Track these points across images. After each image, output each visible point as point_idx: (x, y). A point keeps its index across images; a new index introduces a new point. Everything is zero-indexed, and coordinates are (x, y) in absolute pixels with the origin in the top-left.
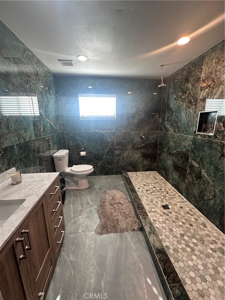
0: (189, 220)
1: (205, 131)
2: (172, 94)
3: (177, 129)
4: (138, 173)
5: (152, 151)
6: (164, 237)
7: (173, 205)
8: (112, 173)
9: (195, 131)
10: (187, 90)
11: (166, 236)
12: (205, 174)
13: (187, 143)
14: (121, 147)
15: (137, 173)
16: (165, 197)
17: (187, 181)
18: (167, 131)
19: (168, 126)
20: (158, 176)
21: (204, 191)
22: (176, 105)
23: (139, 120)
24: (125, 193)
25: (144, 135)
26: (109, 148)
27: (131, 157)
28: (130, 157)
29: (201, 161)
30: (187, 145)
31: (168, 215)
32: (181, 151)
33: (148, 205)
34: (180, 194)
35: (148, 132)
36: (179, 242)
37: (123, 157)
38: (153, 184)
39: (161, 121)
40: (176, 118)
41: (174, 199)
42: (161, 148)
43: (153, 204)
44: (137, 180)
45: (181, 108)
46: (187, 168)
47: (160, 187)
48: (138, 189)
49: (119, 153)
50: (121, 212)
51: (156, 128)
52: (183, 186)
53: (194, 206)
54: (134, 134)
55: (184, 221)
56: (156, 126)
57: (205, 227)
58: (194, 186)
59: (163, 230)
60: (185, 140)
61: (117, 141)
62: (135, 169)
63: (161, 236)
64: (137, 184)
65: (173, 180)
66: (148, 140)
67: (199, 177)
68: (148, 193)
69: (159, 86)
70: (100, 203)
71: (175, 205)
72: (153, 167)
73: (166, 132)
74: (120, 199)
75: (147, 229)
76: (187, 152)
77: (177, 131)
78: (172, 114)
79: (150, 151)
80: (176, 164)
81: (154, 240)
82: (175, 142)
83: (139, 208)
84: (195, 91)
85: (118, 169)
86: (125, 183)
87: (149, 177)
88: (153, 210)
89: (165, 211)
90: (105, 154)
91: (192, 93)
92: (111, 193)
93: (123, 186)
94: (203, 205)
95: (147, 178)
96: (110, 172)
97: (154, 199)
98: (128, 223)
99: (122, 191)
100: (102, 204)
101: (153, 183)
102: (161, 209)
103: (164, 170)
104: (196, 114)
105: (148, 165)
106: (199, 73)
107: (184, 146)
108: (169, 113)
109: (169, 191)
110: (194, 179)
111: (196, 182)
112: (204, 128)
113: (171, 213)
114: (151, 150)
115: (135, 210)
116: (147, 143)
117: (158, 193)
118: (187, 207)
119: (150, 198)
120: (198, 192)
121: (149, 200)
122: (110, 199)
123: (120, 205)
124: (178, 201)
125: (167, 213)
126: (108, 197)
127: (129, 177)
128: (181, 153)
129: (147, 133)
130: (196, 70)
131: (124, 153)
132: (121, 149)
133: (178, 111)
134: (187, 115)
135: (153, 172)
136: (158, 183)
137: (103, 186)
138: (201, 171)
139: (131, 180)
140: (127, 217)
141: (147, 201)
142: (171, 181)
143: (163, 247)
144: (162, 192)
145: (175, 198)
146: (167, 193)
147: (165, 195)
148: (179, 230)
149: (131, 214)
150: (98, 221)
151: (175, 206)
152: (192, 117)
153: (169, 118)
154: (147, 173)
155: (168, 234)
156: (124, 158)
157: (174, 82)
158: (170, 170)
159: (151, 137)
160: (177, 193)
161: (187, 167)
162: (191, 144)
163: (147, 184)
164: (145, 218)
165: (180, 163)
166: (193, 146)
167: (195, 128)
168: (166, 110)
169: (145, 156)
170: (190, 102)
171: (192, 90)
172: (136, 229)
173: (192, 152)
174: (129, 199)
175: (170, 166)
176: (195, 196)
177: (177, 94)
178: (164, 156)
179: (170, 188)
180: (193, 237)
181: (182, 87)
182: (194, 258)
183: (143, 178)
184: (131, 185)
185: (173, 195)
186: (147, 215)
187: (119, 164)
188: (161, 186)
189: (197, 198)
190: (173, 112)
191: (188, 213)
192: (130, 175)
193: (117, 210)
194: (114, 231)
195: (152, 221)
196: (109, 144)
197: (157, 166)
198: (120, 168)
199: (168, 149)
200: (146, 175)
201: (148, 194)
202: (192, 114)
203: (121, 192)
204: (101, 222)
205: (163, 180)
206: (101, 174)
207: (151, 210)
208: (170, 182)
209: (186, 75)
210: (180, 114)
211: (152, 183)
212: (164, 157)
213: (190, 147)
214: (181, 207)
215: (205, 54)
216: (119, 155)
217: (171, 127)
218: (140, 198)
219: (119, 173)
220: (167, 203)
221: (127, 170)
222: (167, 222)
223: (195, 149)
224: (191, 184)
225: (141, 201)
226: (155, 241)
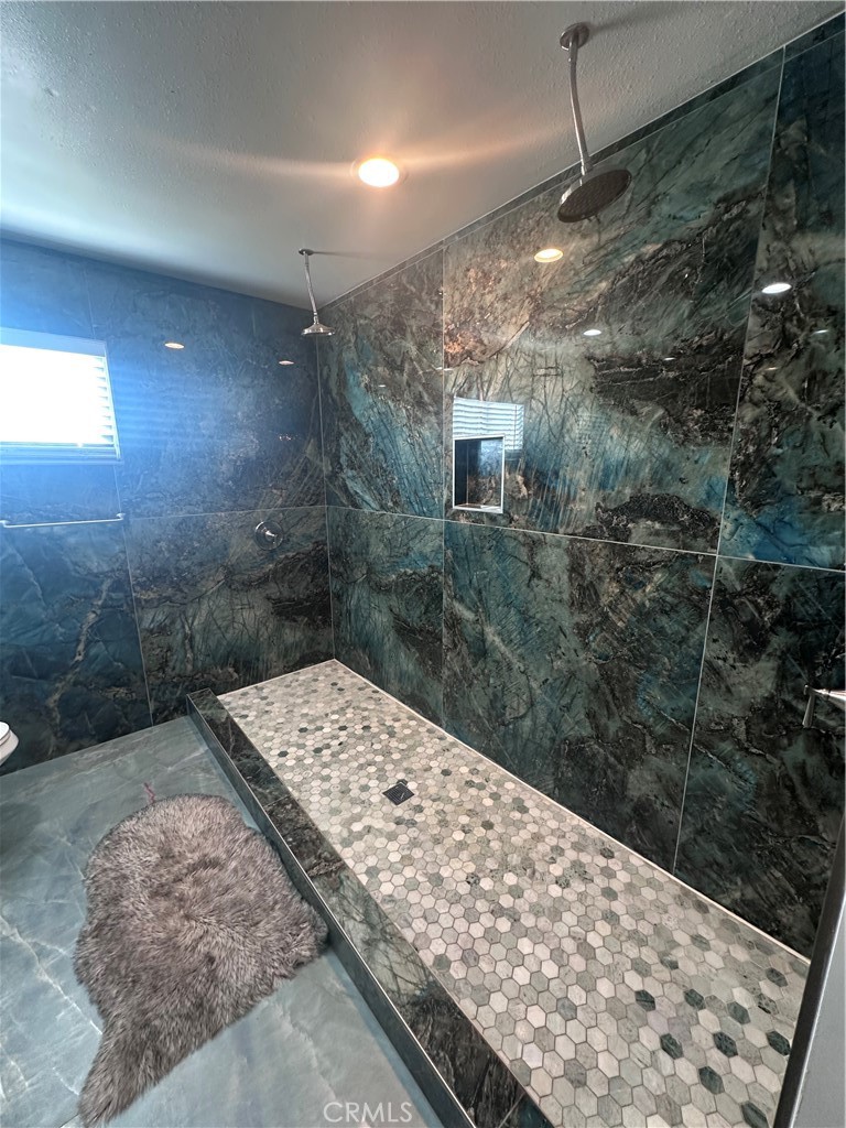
0: (478, 809)
1: (475, 500)
2: (355, 368)
3: (389, 497)
4: (268, 686)
5: (311, 587)
6: (419, 925)
7: (419, 773)
8: (135, 721)
9: (449, 501)
10: (402, 362)
11: (426, 919)
12: (497, 640)
13: (430, 545)
14: (170, 591)
15: (262, 689)
16: (387, 752)
17: (447, 672)
18: (355, 505)
19: (356, 487)
20: (347, 677)
21: (500, 694)
22: (375, 410)
23: (238, 463)
24: (224, 800)
25: (268, 525)
26: (103, 607)
27: (227, 627)
28: (219, 628)
29: (481, 600)
30: (429, 550)
31: (413, 823)
32: (414, 573)
33: (335, 812)
34: (430, 724)
35: (283, 512)
36: (471, 916)
37: (185, 637)
38: (335, 717)
39: (326, 468)
40: (382, 457)
41: (419, 750)
42: (341, 569)
43: (354, 802)
44: (270, 720)
45: (394, 423)
46: (441, 630)
47: (364, 718)
48: (282, 760)
49: (160, 617)
50: (218, 911)
51: (313, 495)
52: (437, 694)
53: (479, 751)
54: (223, 527)
55: (464, 820)
56: (313, 488)
57: (524, 810)
58: (470, 686)
59: (413, 897)
60: (422, 534)
61: (141, 566)
62: (249, 670)
63: (410, 925)
64: (273, 738)
65: (400, 681)
66: (288, 546)
67: (481, 651)
68: (324, 759)
69: (306, 331)
70: (90, 911)
71: (426, 770)
72: (322, 648)
73: (351, 508)
74: (201, 840)
75: (355, 932)
76: (434, 575)
77: (390, 504)
78: (366, 442)
79: (303, 587)
80: (405, 622)
81: (391, 969)
82: (389, 544)
83: (303, 849)
84: (430, 366)
85: (168, 695)
86: (215, 751)
87: (315, 691)
88: (357, 827)
89: (400, 811)
90: (83, 638)
91: (421, 372)
92: (150, 831)
93: (206, 770)
94: (504, 743)
95: (306, 698)
96: (124, 721)
97: (351, 779)
98: (265, 947)
99: (206, 797)
100: (100, 914)
101: (333, 713)
102: (384, 809)
103: (364, 652)
104: (442, 443)
105: (304, 644)
106: (433, 307)
107: (421, 553)
108: (352, 436)
109: (397, 724)
110: (468, 661)
111: (474, 671)
112: (471, 491)
113: (419, 809)
114: (304, 584)
115: (285, 862)
116: (287, 557)
117: (361, 748)
118: (461, 762)
119: (335, 781)
120: (486, 702)
121: (335, 791)
122: (145, 865)
123: (211, 871)
124: (432, 752)
125: (407, 817)
126: (135, 860)
127: (229, 717)
128: (416, 582)
129: (281, 515)
130: (423, 294)
131: (190, 612)
132: (169, 599)
133: (385, 433)
134: (417, 447)
135: (326, 666)
136: (354, 704)
137: (94, 807)
138: (482, 633)
139: (241, 726)
140: (257, 919)
141: (326, 800)
142: (395, 686)
143: (431, 978)
144: (375, 735)
145: (420, 745)
146: (392, 734)
147: (387, 746)
148: (459, 865)
149: (269, 893)
150: (93, 1031)
151: (426, 775)
152: (433, 453)
153: (356, 457)
154: (302, 678)
155: (428, 902)
156: (192, 639)
157: (355, 327)
158: (387, 647)
159: (299, 531)
160: (420, 724)
161: (439, 625)
162: (440, 547)
163: (310, 722)
164: (336, 888)
165: (415, 617)
166: (449, 552)
167: (445, 492)
168: (342, 429)
169: (285, 611)
170: (419, 403)
171: (420, 362)
172: (308, 953)
173: (448, 572)
174: (250, 822)
175: (385, 630)
176: (479, 716)
177: (371, 371)
178: (358, 596)
179: (394, 714)
180: (505, 866)
181: (384, 348)
182: (525, 945)
183: (291, 700)
184: (249, 752)
185: (412, 735)
186: (344, 867)
187: (168, 670)
188: (366, 713)
189: (484, 724)
190: (368, 435)
191: (470, 784)
192: (233, 705)
193: (197, 910)
194: (200, 1034)
195: (364, 879)
196: (102, 583)
197: (337, 638)
198: (176, 685)
199: (370, 571)
200: (300, 685)
201: (325, 765)
202: (430, 443)
203: (206, 803)
204: (109, 1028)
205: (368, 686)
206: (74, 745)
207: (350, 832)
208: (392, 688)
209: (393, 305)
210: (393, 442)
211: (329, 711)
212: (359, 600)
213: (441, 556)
214: (446, 773)
215: (444, 248)
216: (162, 630)
217: (369, 489)
218: (295, 795)
219: (176, 710)
220: (401, 776)
221: (213, 686)
222: (417, 853)
223: (458, 563)
224: (461, 682)
225: (303, 812)
226: (398, 970)
